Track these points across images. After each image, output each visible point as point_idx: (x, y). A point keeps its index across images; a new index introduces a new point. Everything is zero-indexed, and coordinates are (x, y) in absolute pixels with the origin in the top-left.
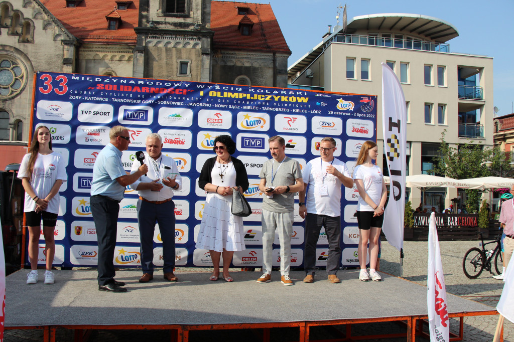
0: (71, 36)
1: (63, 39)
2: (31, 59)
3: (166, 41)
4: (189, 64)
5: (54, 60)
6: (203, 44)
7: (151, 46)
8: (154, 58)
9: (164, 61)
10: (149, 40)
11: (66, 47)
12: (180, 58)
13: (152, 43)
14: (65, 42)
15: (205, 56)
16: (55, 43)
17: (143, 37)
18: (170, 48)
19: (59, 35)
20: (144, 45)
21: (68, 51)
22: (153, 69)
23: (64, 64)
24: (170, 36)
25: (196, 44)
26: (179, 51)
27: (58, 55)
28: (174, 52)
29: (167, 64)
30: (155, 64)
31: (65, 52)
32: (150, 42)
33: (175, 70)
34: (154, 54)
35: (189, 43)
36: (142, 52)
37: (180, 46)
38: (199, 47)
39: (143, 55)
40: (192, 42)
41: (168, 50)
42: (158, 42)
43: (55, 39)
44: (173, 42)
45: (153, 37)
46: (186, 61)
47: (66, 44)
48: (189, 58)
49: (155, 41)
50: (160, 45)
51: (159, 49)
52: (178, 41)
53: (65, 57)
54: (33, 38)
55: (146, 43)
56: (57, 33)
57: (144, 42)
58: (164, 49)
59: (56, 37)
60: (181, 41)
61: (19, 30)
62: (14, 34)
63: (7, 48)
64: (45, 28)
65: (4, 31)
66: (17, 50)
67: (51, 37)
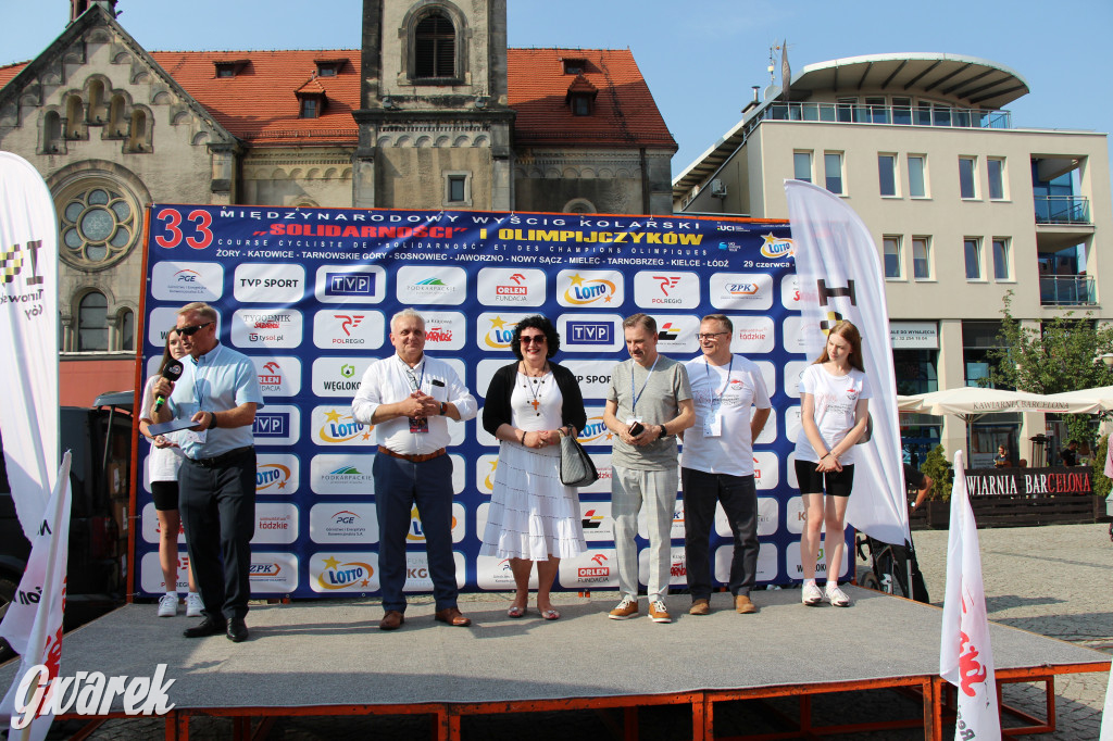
0: (226, 135)
1: (210, 141)
2: (148, 185)
3: (417, 134)
4: (467, 180)
5: (193, 184)
6: (494, 137)
7: (387, 146)
8: (395, 171)
9: (416, 176)
10: (383, 134)
11: (217, 157)
12: (449, 168)
13: (389, 140)
14: (214, 148)
15: (498, 162)
16: (195, 150)
17: (371, 130)
18: (427, 150)
19: (201, 134)
20: (373, 144)
21: (220, 164)
22: (392, 194)
23: (214, 192)
24: (426, 125)
25: (479, 139)
26: (445, 154)
27: (200, 174)
28: (435, 155)
29: (423, 181)
30: (397, 182)
31: (216, 168)
32: (385, 139)
33: (438, 193)
34: (395, 162)
35: (465, 138)
36: (370, 160)
37: (448, 144)
38: (486, 144)
39: (372, 165)
40: (472, 135)
41: (422, 153)
42: (403, 139)
43: (194, 143)
44: (432, 137)
45: (392, 129)
46: (462, 173)
47: (217, 151)
48: (467, 168)
49: (395, 136)
50: (407, 144)
51: (405, 153)
52: (442, 133)
53: (216, 177)
54: (151, 142)
55: (378, 142)
56: (199, 130)
57: (373, 139)
58: (415, 152)
59: (196, 138)
60: (449, 133)
61: (124, 128)
62: (115, 136)
63: (101, 166)
64: (174, 122)
65: (95, 132)
66: (119, 167)
67: (186, 139)
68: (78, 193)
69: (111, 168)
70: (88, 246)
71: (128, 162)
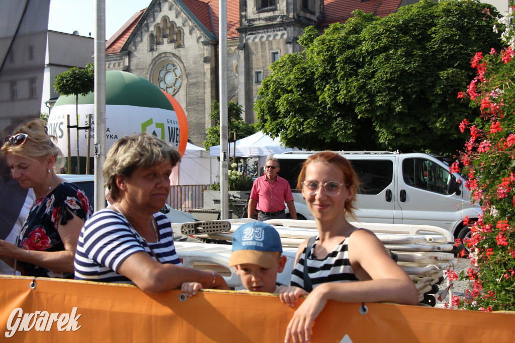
0: (208, 38)
1: (203, 40)
2: (184, 61)
3: (260, 35)
4: (279, 53)
5: (198, 59)
6: (288, 33)
7: (250, 41)
8: (253, 52)
9: (260, 54)
10: (248, 37)
11: (205, 47)
12: (272, 49)
13: (250, 39)
14: (205, 43)
15: (288, 45)
16: (198, 44)
17: (244, 35)
18: (264, 42)
19: (200, 38)
20: (244, 42)
21: (207, 50)
22: (252, 63)
23: (205, 62)
24: (263, 31)
25: (283, 35)
26: (270, 43)
27: (201, 55)
29: (263, 56)
30: (254, 57)
31: (205, 52)
32: (249, 39)
33: (268, 60)
34: (253, 48)
35: (277, 35)
36: (242, 49)
37: (271, 38)
38: (285, 37)
39: (243, 51)
40: (280, 33)
41: (262, 43)
42: (255, 38)
43: (198, 41)
44: (265, 35)
45: (251, 34)
46: (276, 51)
47: (205, 45)
48: (278, 48)
49: (252, 37)
50: (257, 40)
51: (256, 44)
52: (269, 34)
53: (205, 56)
54: (184, 43)
55: (246, 40)
56: (199, 36)
57: (244, 39)
58: (259, 43)
60: (271, 34)
61: (175, 37)
62: (171, 41)
63: (168, 55)
64: (191, 33)
65: (165, 40)
66: (174, 55)
67: (195, 40)
68: (163, 66)
69: (171, 55)
70: (167, 87)
71: (176, 52)
